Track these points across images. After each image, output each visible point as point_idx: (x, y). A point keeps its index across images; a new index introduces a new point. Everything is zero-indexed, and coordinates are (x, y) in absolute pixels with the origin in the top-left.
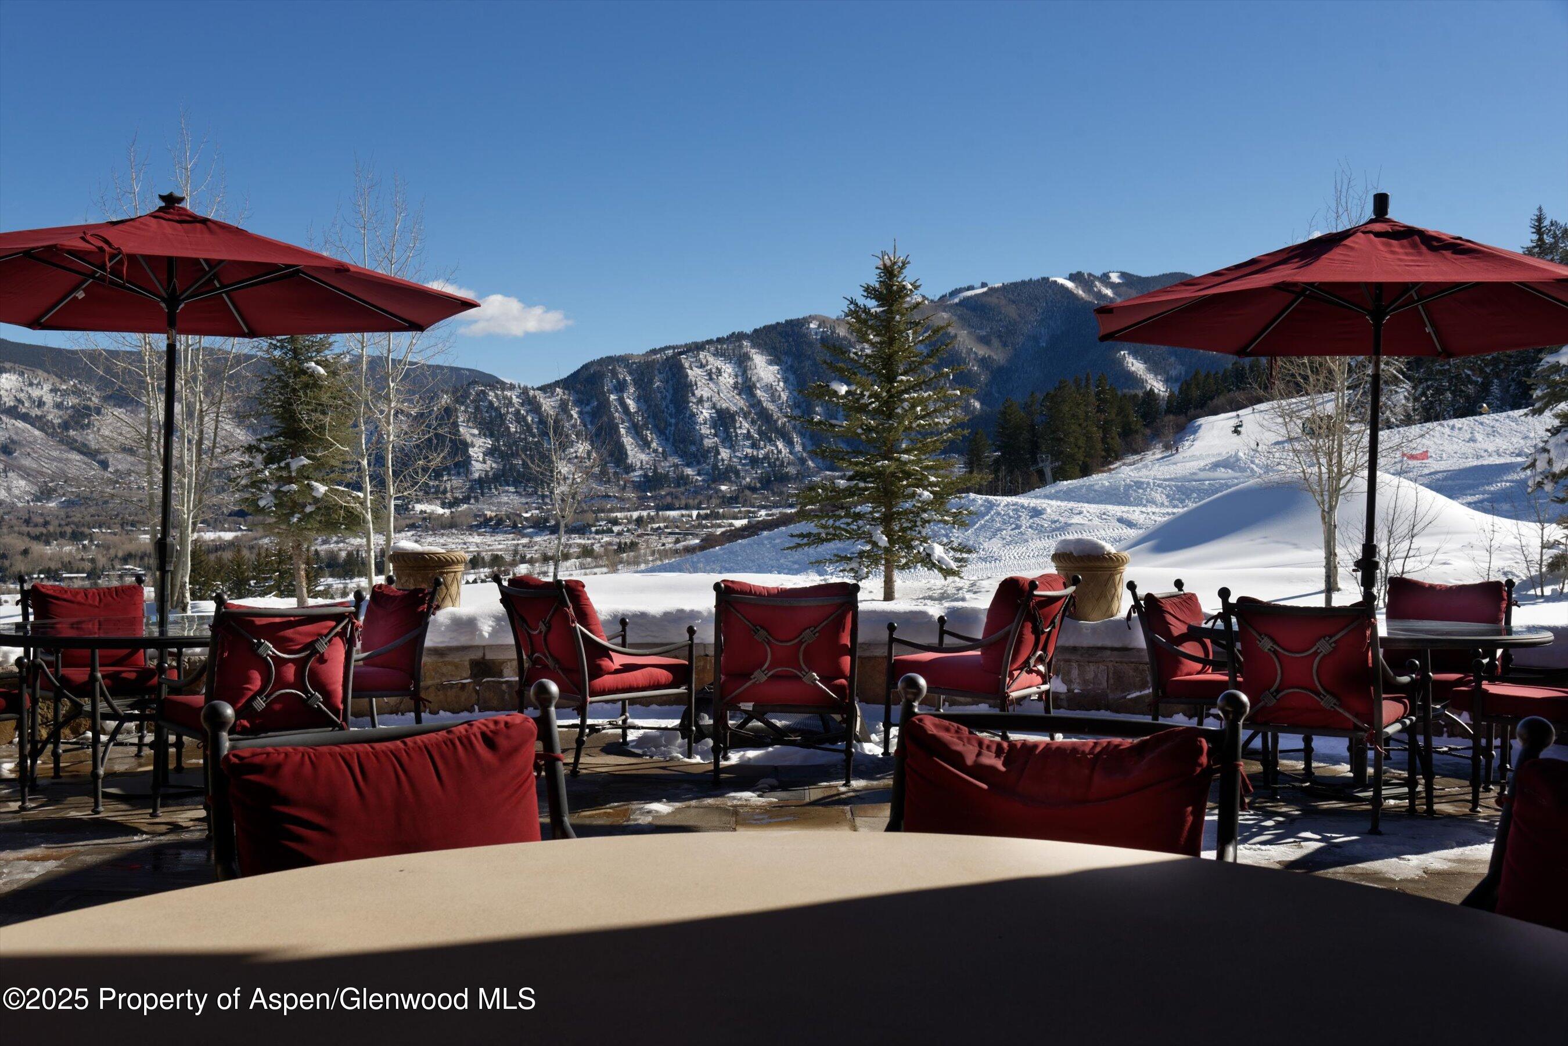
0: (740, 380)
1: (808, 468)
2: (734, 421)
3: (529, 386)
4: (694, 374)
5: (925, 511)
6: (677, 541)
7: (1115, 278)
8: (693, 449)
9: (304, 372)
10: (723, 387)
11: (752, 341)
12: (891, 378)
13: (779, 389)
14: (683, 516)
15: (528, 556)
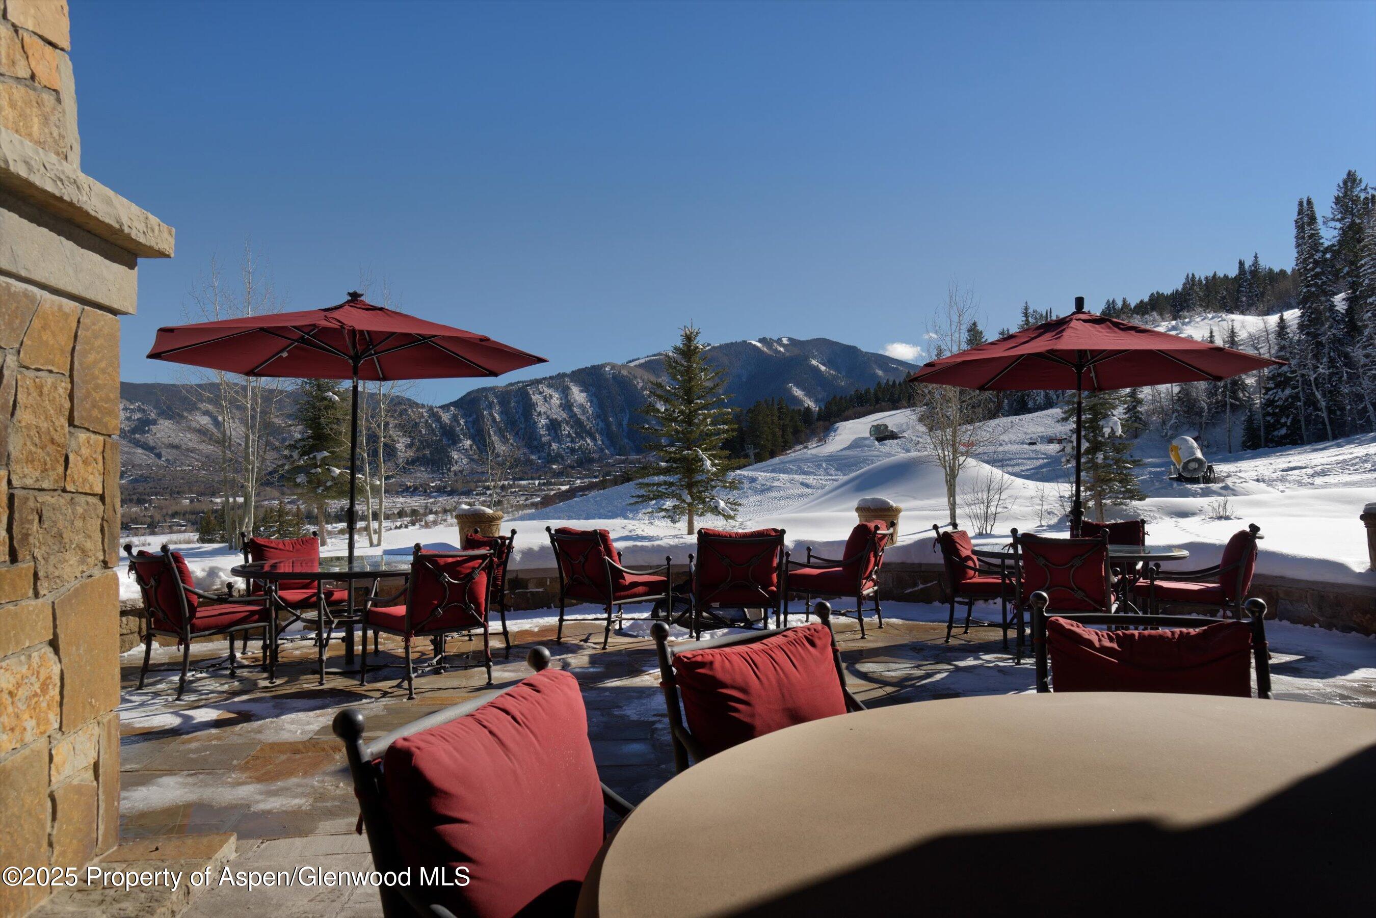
0: (563, 402)
1: (605, 454)
2: (560, 426)
3: (434, 406)
4: (536, 398)
5: (713, 480)
6: (527, 499)
7: (785, 341)
8: (535, 443)
9: (325, 399)
10: (553, 406)
11: (570, 378)
12: (690, 402)
13: (587, 407)
14: (529, 484)
15: (434, 510)
